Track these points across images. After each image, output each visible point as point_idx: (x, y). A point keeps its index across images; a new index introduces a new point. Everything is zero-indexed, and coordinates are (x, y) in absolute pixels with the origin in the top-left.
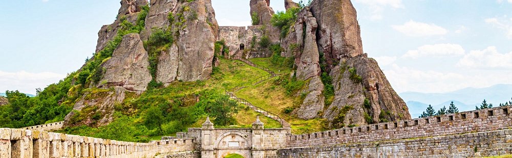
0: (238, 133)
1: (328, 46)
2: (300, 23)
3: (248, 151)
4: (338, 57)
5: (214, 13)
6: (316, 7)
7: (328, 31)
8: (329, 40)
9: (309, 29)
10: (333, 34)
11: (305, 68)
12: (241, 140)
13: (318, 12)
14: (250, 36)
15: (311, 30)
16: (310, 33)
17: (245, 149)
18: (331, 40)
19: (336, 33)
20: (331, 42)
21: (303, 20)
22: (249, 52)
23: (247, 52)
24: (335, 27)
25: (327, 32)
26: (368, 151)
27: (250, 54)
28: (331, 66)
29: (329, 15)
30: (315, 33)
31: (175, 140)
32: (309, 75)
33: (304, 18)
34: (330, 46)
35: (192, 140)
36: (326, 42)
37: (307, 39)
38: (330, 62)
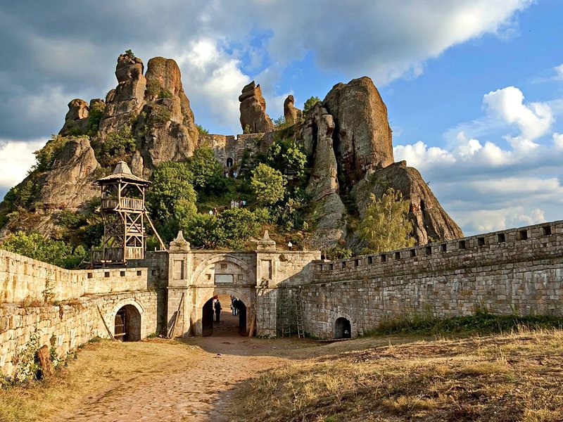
0: (232, 259)
1: (349, 153)
2: (309, 126)
3: (248, 290)
4: (363, 168)
5: (192, 116)
6: (332, 103)
7: (349, 133)
8: (350, 145)
9: (322, 131)
10: (356, 137)
11: (317, 183)
12: (236, 270)
13: (335, 108)
14: (240, 148)
15: (326, 131)
16: (325, 136)
17: (244, 287)
18: (353, 145)
19: (360, 135)
20: (354, 147)
21: (313, 122)
22: (239, 168)
23: (235, 169)
24: (360, 127)
25: (349, 135)
26: (490, 282)
27: (240, 172)
28: (353, 181)
29: (351, 112)
30: (331, 136)
31: (121, 270)
32: (324, 193)
33: (315, 118)
34: (352, 154)
35: (153, 271)
36: (347, 148)
37: (320, 145)
38: (352, 176)
